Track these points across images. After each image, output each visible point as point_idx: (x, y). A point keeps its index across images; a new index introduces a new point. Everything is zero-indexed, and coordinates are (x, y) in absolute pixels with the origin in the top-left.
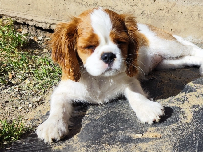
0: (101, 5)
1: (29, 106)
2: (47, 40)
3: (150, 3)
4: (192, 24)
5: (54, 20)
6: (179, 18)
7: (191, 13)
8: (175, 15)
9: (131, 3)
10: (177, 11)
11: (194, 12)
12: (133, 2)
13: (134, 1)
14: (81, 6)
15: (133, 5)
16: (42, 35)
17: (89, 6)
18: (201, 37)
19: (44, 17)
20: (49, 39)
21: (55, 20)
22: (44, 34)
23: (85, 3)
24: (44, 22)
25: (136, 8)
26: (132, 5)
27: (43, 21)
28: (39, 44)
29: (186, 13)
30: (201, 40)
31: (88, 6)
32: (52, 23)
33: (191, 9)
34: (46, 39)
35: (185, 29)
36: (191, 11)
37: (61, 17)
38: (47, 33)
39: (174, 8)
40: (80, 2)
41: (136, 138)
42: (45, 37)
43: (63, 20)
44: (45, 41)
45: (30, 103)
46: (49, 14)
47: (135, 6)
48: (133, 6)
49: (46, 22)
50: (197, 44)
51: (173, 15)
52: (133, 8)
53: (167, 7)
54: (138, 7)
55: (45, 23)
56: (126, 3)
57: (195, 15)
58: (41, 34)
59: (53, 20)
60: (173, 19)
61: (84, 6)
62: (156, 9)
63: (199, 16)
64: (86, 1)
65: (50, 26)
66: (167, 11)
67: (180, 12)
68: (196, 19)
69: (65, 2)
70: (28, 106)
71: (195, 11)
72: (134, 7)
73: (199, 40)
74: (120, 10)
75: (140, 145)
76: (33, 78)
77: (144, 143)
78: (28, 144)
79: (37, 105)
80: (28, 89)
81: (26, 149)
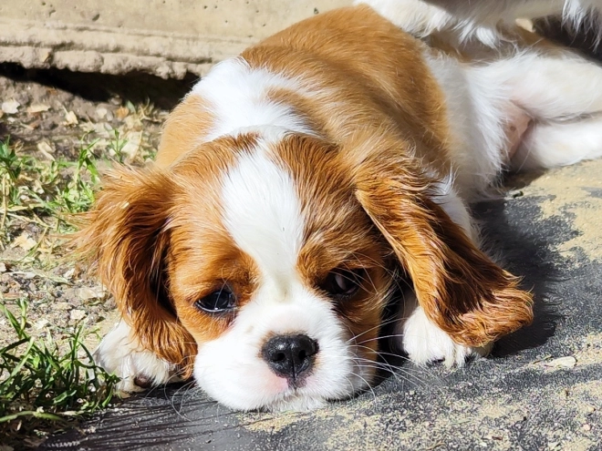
2: (40, 114)
5: (65, 28)
16: (17, 95)
19: (26, 21)
20: (46, 108)
21: (68, 31)
22: (24, 93)
24: (26, 40)
27: (22, 36)
28: (14, 128)
32: (58, 41)
34: (34, 109)
37: (94, 13)
38: (34, 89)
41: (553, 370)
42: (28, 104)
43: (104, 28)
44: (30, 117)
46: (45, 9)
49: (37, 42)
55: (30, 44)
58: (12, 92)
59: (61, 32)
65: (51, 57)
70: (69, 317)
75: (580, 387)
76: (46, 230)
77: (594, 382)
78: (150, 417)
79: (101, 314)
80: (41, 268)
81: (154, 431)
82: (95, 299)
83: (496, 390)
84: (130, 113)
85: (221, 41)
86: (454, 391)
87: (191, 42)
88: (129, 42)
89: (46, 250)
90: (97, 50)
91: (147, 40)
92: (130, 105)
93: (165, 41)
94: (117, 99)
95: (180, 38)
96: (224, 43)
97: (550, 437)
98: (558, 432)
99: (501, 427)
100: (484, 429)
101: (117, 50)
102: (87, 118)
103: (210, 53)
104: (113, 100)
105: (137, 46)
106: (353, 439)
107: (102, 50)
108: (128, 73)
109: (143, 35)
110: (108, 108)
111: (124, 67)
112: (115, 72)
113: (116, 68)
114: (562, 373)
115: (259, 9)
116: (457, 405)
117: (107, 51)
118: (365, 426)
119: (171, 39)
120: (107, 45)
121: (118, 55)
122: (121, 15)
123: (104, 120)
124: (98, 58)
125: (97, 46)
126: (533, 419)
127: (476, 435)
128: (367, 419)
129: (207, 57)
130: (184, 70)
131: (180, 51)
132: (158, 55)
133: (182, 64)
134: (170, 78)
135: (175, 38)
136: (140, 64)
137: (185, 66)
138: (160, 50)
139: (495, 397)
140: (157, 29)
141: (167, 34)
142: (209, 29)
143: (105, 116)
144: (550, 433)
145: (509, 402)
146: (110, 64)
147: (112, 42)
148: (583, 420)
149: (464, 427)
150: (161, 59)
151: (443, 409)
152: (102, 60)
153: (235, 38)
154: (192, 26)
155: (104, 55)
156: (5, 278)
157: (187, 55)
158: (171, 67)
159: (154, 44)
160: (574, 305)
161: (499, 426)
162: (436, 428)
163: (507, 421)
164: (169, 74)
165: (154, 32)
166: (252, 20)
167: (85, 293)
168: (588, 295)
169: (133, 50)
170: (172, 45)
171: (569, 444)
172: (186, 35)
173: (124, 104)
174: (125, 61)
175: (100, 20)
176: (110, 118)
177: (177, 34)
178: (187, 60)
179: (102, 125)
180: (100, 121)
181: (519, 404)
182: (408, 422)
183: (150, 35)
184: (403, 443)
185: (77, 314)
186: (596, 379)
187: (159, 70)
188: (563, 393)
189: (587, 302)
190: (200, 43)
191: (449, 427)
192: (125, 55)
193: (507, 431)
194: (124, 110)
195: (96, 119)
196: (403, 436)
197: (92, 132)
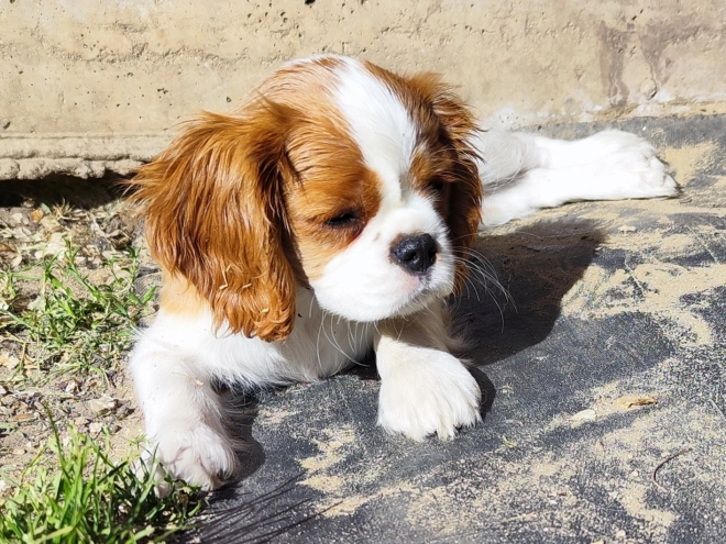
0: (161, 51)
1: (92, 431)
3: (346, 12)
4: (508, 61)
6: (460, 48)
7: (500, 23)
8: (442, 40)
9: (278, 25)
10: (448, 25)
11: (509, 20)
12: (281, 19)
13: (284, 16)
14: (81, 65)
15: (284, 28)
17: (113, 61)
18: (544, 103)
23: (96, 52)
25: (296, 41)
26: (281, 31)
29: (483, 27)
30: (546, 114)
31: (108, 61)
33: (497, 9)
35: (487, 86)
36: (500, 15)
37: (5, 122)
39: (436, 16)
40: (77, 50)
41: (578, 424)
43: (16, 135)
45: (90, 421)
47: (293, 32)
48: (284, 33)
50: (540, 127)
51: (437, 42)
52: (286, 39)
53: (411, 15)
54: (304, 32)
56: (258, 25)
57: (515, 27)
60: (439, 56)
61: (96, 65)
62: (373, 28)
63: (528, 31)
64: (101, 45)
66: (412, 30)
67: (460, 27)
68: (519, 44)
69: (15, 60)
70: (89, 431)
71: (513, 13)
72: (289, 36)
73: (540, 114)
74: (235, 57)
75: (609, 437)
76: (24, 346)
77: (620, 430)
78: (235, 519)
79: (117, 423)
80: (35, 385)
81: (249, 532)
82: (106, 410)
83: (536, 449)
84: (45, 215)
85: (136, 136)
86: (499, 454)
87: (106, 141)
88: (44, 147)
89: (32, 366)
90: (11, 157)
91: (61, 142)
92: (44, 207)
93: (80, 143)
94: (30, 203)
95: (95, 137)
96: (140, 138)
97: (608, 488)
98: (612, 481)
99: (560, 483)
100: (545, 487)
101: (32, 155)
102: (4, 224)
103: (128, 149)
104: (25, 203)
105: (53, 149)
106: (430, 513)
107: (18, 156)
108: (47, 176)
109: (57, 138)
110: (22, 212)
111: (42, 172)
112: (34, 177)
113: (33, 173)
114: (589, 426)
115: (172, 102)
116: (509, 467)
117: (22, 157)
118: (435, 498)
119: (86, 140)
120: (22, 151)
121: (33, 159)
122: (33, 121)
123: (21, 224)
124: (14, 165)
125: (11, 154)
126: (585, 473)
127: (540, 494)
128: (433, 491)
129: (125, 153)
130: (103, 169)
131: (97, 151)
132: (76, 157)
133: (101, 162)
134: (89, 177)
135: (89, 138)
136: (58, 167)
137: (104, 165)
138: (77, 152)
139: (539, 456)
140: (71, 131)
141: (81, 134)
142: (123, 127)
143: (22, 220)
144: (605, 483)
145: (554, 459)
146: (27, 170)
147: (27, 148)
148: (628, 467)
149: (526, 487)
150: (78, 160)
151: (499, 473)
152: (18, 166)
153: (150, 133)
154: (106, 124)
155: (19, 161)
156: (9, 400)
157: (104, 153)
158: (89, 167)
159: (70, 146)
160: (570, 360)
161: (556, 483)
162: (502, 492)
163: (562, 477)
164: (88, 174)
165: (68, 134)
166: (166, 113)
167: (96, 406)
168: (579, 350)
169: (49, 154)
170: (88, 145)
171: (628, 492)
172: (100, 134)
173: (37, 206)
174: (42, 166)
175: (11, 128)
176: (26, 222)
177: (92, 134)
178: (105, 159)
179: (20, 229)
180: (16, 226)
181: (564, 459)
182: (473, 489)
183: (64, 138)
184: (480, 510)
185: (95, 427)
186: (620, 427)
187: (77, 171)
188: (598, 443)
189: (580, 356)
190: (116, 141)
191: (512, 489)
192: (42, 159)
193: (567, 486)
194: (38, 212)
195: (12, 225)
196: (476, 503)
197: (13, 238)
